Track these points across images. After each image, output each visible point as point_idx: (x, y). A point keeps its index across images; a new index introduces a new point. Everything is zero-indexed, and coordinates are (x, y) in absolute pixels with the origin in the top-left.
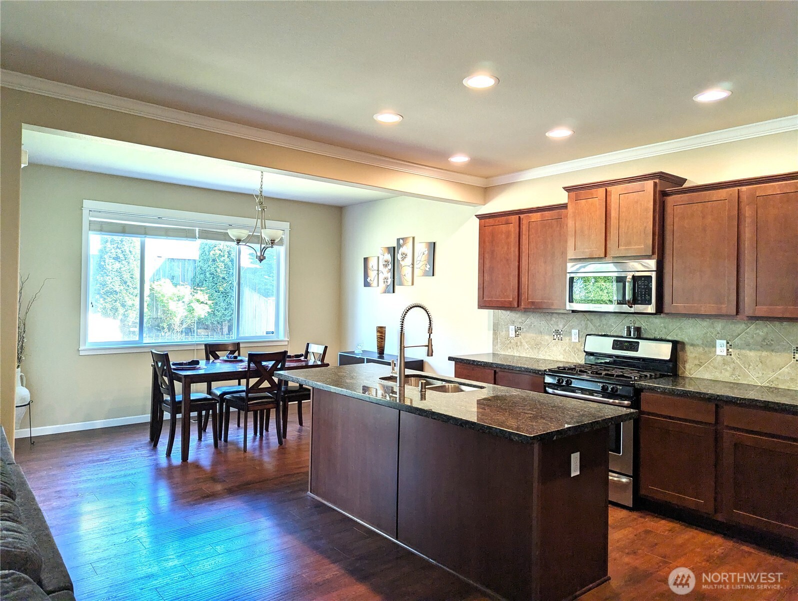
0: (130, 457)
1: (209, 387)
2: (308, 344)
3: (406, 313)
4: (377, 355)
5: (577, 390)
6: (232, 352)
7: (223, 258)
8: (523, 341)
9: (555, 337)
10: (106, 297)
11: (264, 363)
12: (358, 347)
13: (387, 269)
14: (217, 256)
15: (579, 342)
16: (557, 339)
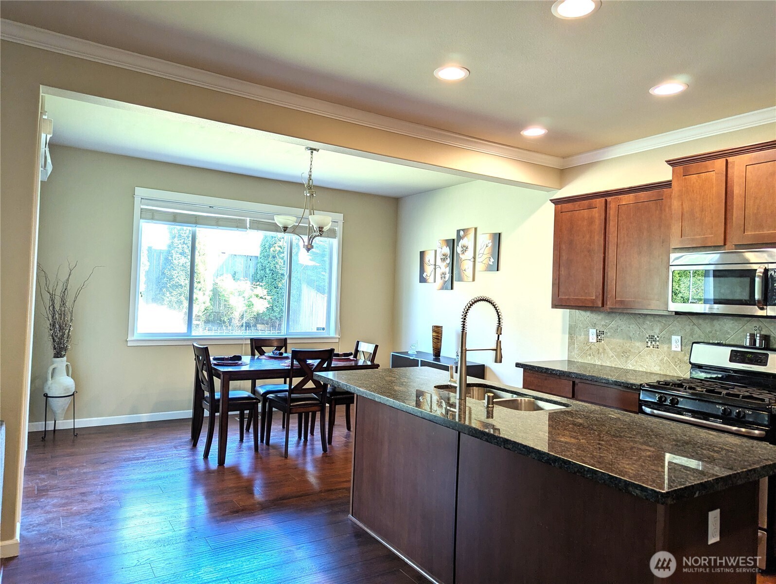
0: (167, 457)
1: (254, 385)
2: (358, 342)
3: (469, 307)
4: (432, 357)
5: (684, 411)
6: (279, 348)
7: (283, 255)
8: (606, 347)
9: (649, 344)
10: (171, 290)
11: (309, 362)
12: (412, 347)
13: (445, 264)
14: (277, 252)
15: (682, 351)
16: (651, 347)
